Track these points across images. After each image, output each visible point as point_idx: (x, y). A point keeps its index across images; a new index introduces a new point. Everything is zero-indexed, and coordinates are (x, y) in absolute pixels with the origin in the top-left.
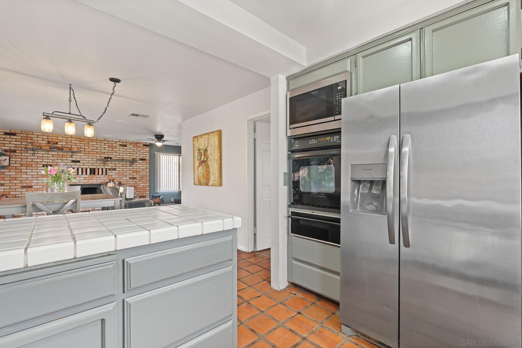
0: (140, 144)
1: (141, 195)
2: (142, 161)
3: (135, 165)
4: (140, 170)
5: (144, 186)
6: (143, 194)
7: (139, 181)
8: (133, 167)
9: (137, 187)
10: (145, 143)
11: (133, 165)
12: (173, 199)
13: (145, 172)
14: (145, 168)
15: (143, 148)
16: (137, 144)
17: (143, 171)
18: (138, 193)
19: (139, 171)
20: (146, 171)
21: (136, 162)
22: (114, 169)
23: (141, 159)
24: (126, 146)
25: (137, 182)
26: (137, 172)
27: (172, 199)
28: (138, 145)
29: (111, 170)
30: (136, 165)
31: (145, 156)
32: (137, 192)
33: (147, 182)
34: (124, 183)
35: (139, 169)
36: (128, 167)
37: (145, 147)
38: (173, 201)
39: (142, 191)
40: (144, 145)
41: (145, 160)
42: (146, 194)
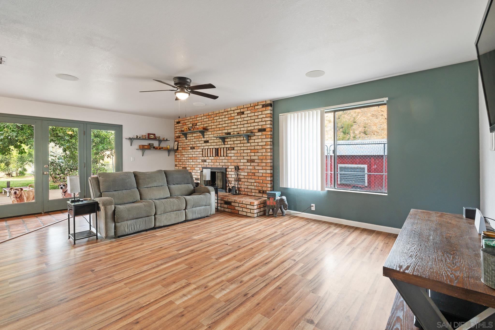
0: (258, 105)
1: (260, 188)
2: (260, 134)
3: (253, 141)
4: (258, 147)
5: (264, 175)
6: (262, 187)
7: (258, 166)
8: (251, 143)
9: (256, 174)
10: (264, 102)
11: (251, 141)
12: (314, 205)
13: (264, 150)
14: (264, 143)
15: (262, 111)
16: (254, 106)
17: (262, 149)
18: (257, 184)
19: (258, 149)
20: (266, 149)
21: (255, 136)
22: (233, 149)
23: (260, 130)
24: (243, 113)
25: (255, 167)
26: (255, 151)
27: (312, 205)
28: (256, 107)
29: (230, 150)
30: (254, 139)
31: (264, 123)
32: (255, 182)
33: (267, 168)
34: (242, 167)
35: (258, 145)
36: (246, 144)
37: (264, 109)
38: (313, 209)
39: (261, 181)
40: (264, 106)
41: (264, 130)
42: (266, 187)
